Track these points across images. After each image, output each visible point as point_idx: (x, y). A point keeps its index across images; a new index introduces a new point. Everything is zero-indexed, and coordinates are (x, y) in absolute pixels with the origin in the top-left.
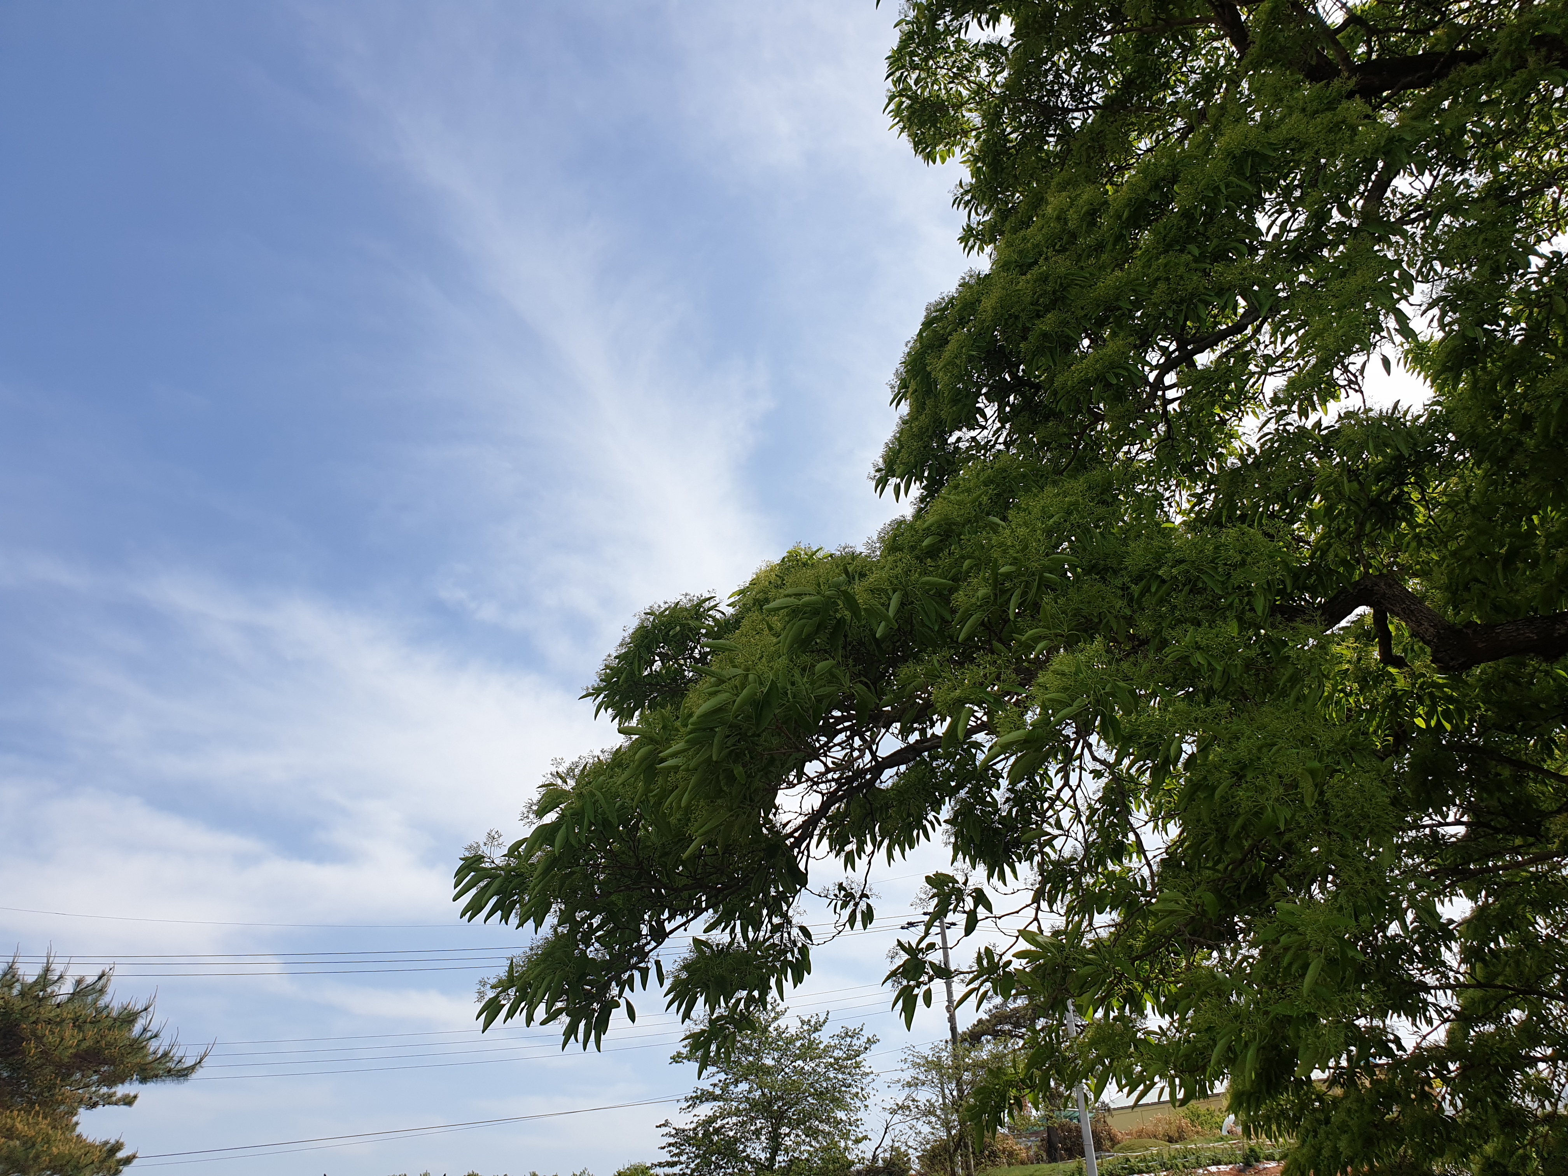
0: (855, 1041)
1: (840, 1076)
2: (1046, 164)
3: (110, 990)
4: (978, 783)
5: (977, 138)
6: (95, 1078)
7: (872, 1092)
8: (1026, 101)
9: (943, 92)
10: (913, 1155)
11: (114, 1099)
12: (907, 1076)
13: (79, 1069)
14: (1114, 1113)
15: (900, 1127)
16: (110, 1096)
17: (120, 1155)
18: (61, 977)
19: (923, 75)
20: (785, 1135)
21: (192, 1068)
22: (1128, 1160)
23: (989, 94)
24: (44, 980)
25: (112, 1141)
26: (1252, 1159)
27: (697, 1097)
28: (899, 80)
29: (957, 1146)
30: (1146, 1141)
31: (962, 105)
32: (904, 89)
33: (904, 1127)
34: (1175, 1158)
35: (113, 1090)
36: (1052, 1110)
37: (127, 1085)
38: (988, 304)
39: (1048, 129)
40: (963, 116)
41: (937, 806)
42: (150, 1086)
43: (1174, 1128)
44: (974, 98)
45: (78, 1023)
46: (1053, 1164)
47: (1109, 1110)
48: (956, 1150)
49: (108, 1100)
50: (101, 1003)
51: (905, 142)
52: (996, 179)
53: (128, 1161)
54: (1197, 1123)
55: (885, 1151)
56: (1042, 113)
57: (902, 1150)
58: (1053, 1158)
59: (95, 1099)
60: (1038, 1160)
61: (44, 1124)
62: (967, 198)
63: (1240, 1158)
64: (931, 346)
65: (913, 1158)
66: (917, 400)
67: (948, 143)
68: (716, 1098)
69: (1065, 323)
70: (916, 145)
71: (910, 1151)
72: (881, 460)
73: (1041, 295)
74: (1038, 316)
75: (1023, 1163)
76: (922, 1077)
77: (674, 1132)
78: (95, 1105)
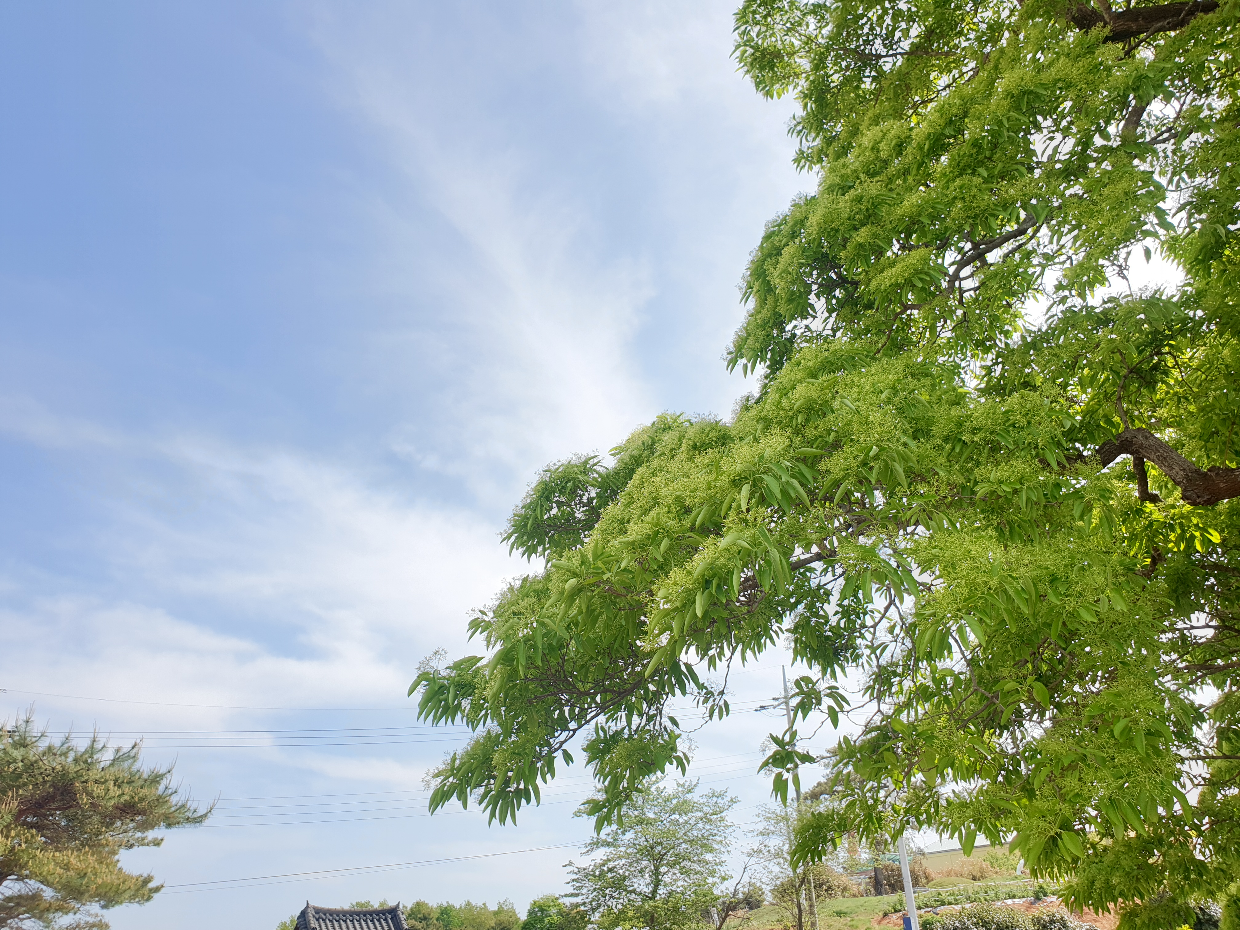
0: (720, 800)
1: (708, 827)
2: (862, 99)
3: (141, 757)
4: (812, 598)
5: (807, 79)
6: (132, 825)
7: (733, 841)
8: (845, 49)
9: (780, 42)
10: (767, 889)
11: (146, 841)
12: (760, 827)
13: (120, 818)
14: (928, 856)
15: (755, 867)
16: (143, 839)
17: (151, 885)
18: (104, 747)
19: (764, 29)
20: (665, 873)
21: (205, 815)
22: (939, 894)
23: (816, 44)
24: (92, 750)
25: (145, 875)
26: (1041, 894)
27: (594, 844)
28: (744, 32)
29: (802, 882)
30: (953, 879)
31: (795, 53)
32: (748, 41)
33: (759, 868)
34: (977, 892)
35: (145, 834)
36: (878, 855)
37: (156, 830)
38: (814, 220)
39: (864, 71)
40: (795, 62)
41: (780, 617)
42: (174, 830)
43: (977, 868)
44: (804, 48)
45: (118, 783)
46: (879, 897)
47: (923, 854)
48: (800, 886)
49: (142, 842)
50: (134, 768)
51: (748, 81)
52: (821, 113)
53: (157, 890)
54: (995, 865)
55: (744, 886)
56: (860, 60)
57: (758, 885)
58: (879, 892)
59: (131, 842)
60: (867, 893)
61: (91, 859)
62: (799, 128)
63: (1031, 893)
64: (770, 255)
65: (766, 892)
66: (760, 297)
67: (783, 84)
68: (608, 845)
69: (875, 236)
70: (757, 85)
71: (764, 886)
72: (732, 345)
73: (857, 213)
74: (856, 229)
75: (854, 896)
76: (772, 828)
77: (576, 870)
78: (132, 846)
